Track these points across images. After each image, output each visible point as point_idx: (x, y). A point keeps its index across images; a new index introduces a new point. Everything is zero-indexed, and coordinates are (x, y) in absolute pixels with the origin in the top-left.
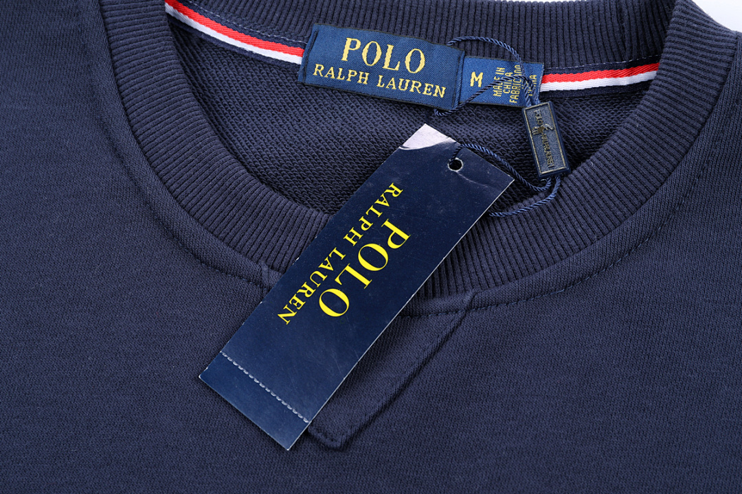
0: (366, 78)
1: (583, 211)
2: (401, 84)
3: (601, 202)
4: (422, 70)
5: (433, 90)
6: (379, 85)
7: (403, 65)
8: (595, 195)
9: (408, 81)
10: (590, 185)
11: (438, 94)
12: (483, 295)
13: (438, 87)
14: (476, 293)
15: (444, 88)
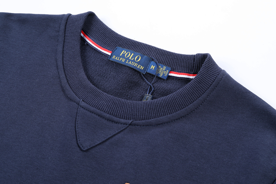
0: (124, 60)
1: (168, 106)
2: (132, 63)
3: (173, 105)
4: (139, 61)
5: (140, 67)
6: (127, 62)
7: (134, 59)
8: (172, 102)
9: (134, 63)
10: (172, 99)
11: (141, 68)
12: (135, 122)
13: (142, 66)
14: (133, 121)
15: (143, 67)
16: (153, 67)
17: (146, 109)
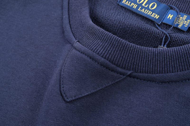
0: (136, 7)
1: (180, 60)
2: (146, 11)
3: (187, 60)
4: (154, 9)
5: (155, 16)
6: (139, 10)
7: (148, 6)
8: (186, 57)
9: (148, 11)
10: (186, 52)
11: (156, 17)
13: (157, 15)
15: (159, 16)
16: (170, 16)
17: (152, 60)
